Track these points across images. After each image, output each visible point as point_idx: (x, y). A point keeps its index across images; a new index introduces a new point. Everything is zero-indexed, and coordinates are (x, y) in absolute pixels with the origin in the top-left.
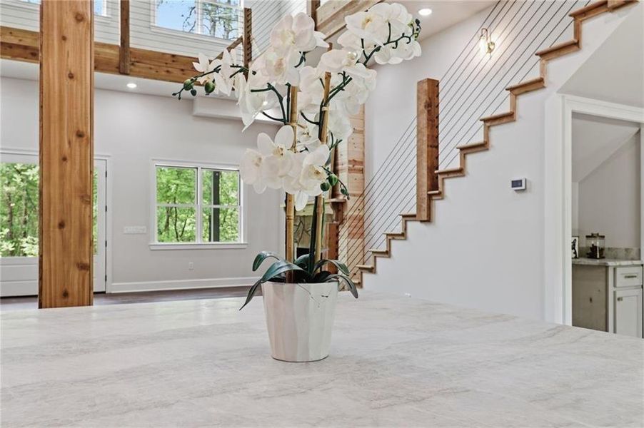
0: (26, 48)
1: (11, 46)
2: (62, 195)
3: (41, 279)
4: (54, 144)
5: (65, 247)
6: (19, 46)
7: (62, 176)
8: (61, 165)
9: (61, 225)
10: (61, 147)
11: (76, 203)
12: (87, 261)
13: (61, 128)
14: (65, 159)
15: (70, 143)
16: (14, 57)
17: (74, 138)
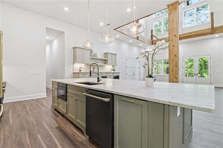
0: (188, 36)
1: (185, 37)
2: (172, 66)
3: (169, 79)
4: (171, 58)
5: (173, 74)
6: (186, 36)
7: (172, 63)
8: (172, 61)
9: (172, 71)
10: (172, 58)
11: (175, 67)
12: (177, 77)
13: (172, 55)
14: (173, 60)
15: (174, 57)
16: (186, 39)
17: (174, 56)
